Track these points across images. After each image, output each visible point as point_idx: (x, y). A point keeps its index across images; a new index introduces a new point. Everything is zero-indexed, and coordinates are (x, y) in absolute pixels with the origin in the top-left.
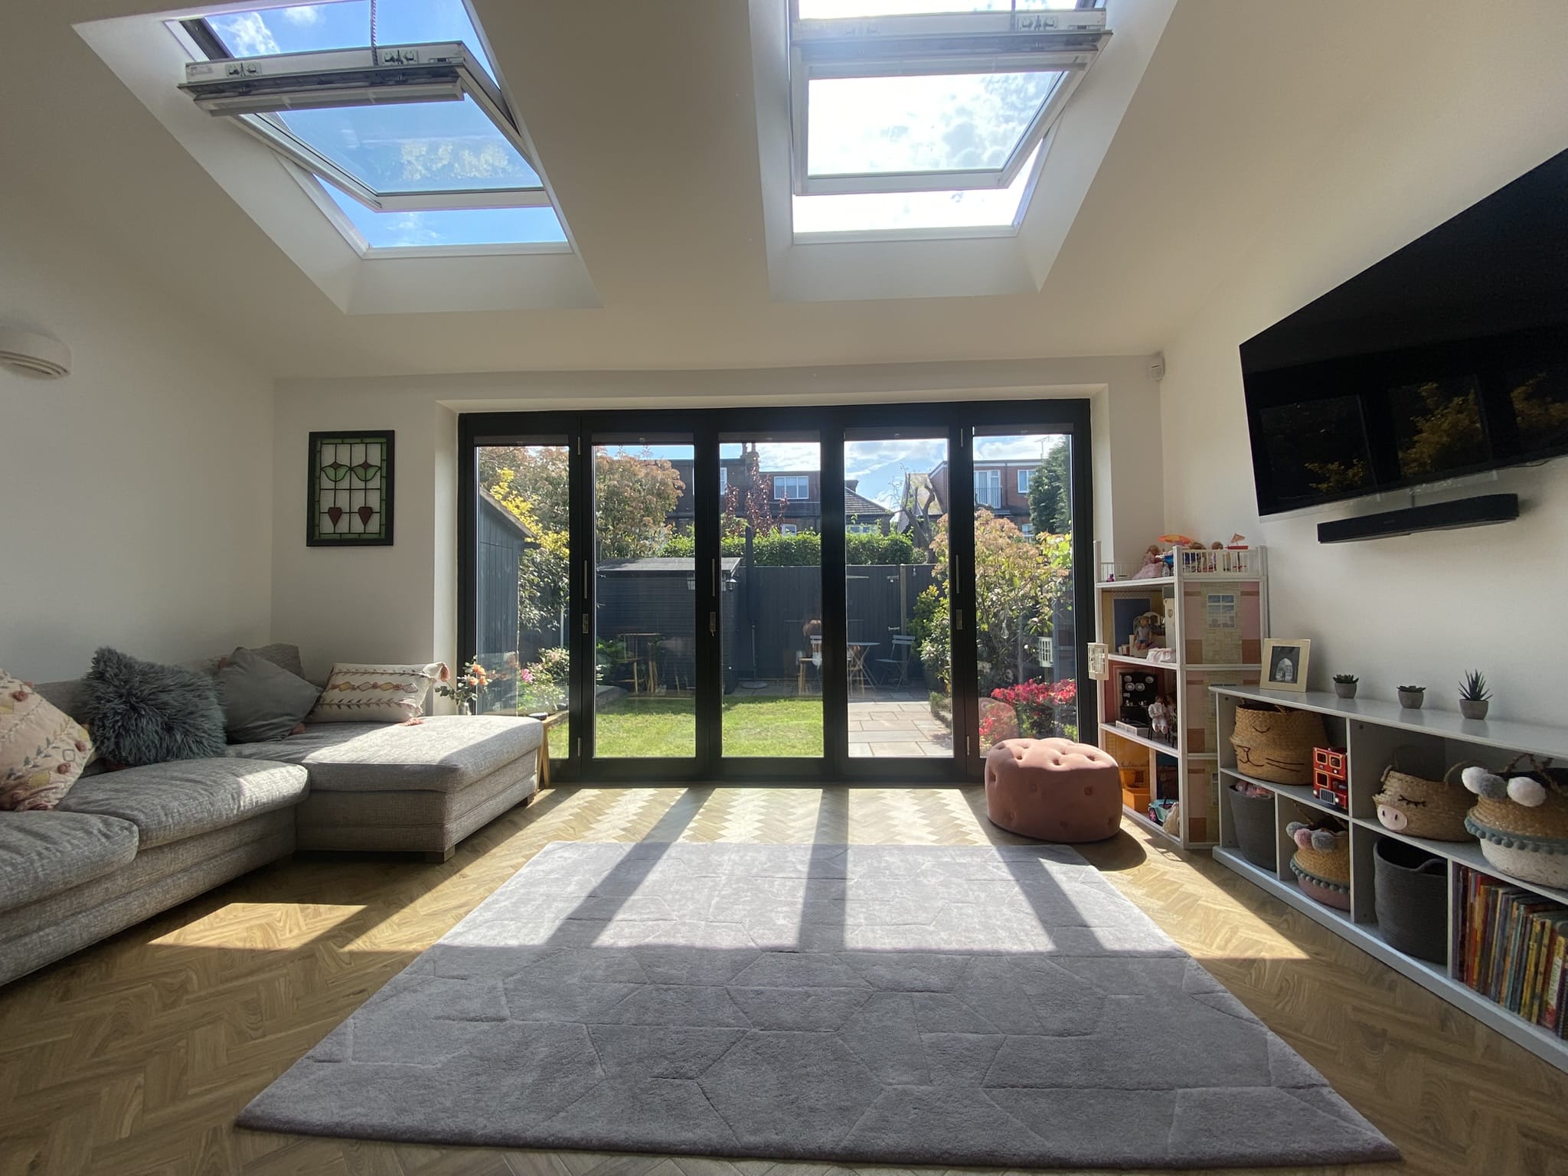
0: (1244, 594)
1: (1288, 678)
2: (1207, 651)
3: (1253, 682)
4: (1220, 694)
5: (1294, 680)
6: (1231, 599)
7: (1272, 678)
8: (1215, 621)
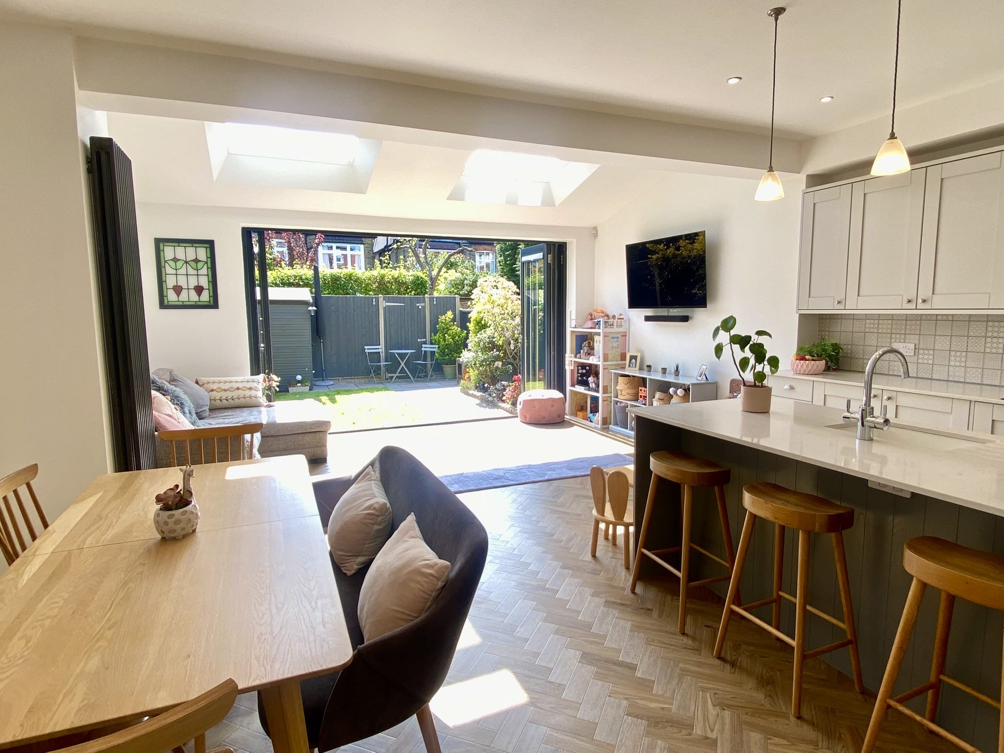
0: (622, 336)
1: (634, 366)
2: (610, 357)
3: (623, 368)
4: (614, 373)
5: (635, 367)
6: (618, 338)
7: (629, 366)
8: (613, 346)
